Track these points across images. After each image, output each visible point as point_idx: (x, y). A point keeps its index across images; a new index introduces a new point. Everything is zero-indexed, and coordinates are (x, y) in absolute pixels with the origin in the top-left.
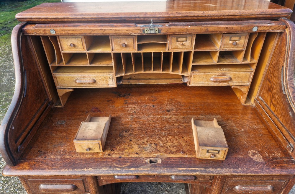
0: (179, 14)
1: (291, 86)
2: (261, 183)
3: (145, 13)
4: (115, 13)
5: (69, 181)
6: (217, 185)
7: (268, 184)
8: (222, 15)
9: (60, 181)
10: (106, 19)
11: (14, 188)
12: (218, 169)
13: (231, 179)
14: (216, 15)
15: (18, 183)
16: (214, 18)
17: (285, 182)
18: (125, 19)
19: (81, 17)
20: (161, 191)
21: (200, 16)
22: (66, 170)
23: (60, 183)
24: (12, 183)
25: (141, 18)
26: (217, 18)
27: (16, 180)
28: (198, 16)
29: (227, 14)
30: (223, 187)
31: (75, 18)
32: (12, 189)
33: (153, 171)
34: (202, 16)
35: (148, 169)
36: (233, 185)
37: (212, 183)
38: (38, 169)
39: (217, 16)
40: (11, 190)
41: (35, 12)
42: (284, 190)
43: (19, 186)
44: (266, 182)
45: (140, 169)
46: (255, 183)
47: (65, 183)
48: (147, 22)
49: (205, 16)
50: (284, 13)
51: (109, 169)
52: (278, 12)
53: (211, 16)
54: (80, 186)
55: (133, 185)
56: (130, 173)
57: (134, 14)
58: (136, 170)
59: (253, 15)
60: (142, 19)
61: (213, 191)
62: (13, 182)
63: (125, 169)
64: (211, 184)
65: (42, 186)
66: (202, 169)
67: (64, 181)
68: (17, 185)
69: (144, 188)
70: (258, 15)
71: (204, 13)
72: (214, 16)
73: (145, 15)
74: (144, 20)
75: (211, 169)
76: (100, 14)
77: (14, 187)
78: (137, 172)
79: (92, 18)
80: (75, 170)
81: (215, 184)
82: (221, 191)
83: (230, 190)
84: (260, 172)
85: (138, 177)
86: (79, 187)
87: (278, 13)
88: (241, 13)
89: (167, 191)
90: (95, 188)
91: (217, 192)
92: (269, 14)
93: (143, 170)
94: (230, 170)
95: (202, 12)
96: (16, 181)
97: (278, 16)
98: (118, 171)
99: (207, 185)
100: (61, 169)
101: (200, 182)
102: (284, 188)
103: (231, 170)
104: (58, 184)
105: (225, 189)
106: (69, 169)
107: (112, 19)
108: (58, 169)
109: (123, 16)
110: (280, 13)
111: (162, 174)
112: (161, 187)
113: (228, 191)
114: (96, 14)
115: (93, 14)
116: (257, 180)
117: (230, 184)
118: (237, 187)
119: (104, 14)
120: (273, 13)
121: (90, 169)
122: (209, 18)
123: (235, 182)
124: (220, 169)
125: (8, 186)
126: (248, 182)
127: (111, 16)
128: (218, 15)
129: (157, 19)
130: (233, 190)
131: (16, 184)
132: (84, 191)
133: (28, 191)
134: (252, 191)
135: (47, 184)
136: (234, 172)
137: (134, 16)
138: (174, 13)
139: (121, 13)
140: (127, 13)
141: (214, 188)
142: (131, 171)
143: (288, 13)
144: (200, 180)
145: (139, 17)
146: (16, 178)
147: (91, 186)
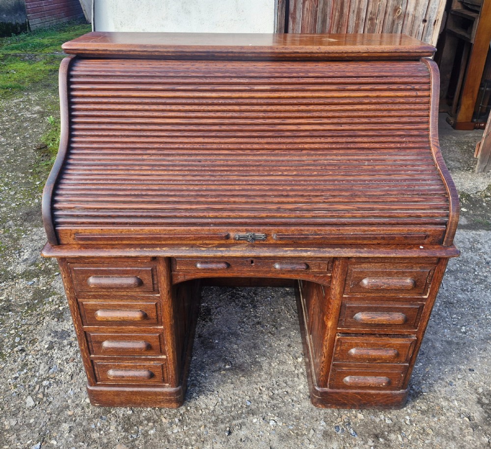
0: (286, 49)
1: (435, 145)
2: (396, 273)
3: (241, 47)
4: (200, 46)
5: (133, 270)
6: (338, 277)
7: (406, 276)
8: (344, 52)
9: (120, 270)
10: (187, 54)
11: (16, 331)
12: (337, 249)
13: (356, 266)
14: (335, 51)
15: (23, 323)
16: (333, 56)
17: (429, 272)
18: (214, 54)
19: (154, 50)
20: (262, 333)
21: (315, 53)
22: (132, 249)
23: (118, 274)
24: (12, 324)
25: (235, 53)
26: (337, 55)
27: (18, 319)
28: (312, 53)
29: (350, 51)
30: (346, 280)
31: (145, 51)
32: (13, 332)
33: (249, 251)
34: (317, 53)
35: (243, 249)
36: (359, 277)
37: (331, 277)
38: (92, 248)
39: (337, 53)
40: (11, 332)
41: (88, 42)
42: (430, 286)
43: (23, 328)
44: (403, 273)
45: (232, 249)
46: (389, 274)
47: (127, 274)
48: (243, 59)
49: (321, 53)
50: (425, 51)
51: (191, 249)
52: (418, 49)
53: (329, 53)
54: (147, 279)
55: (215, 325)
56: (219, 254)
57: (226, 47)
58: (226, 250)
59: (384, 52)
60: (236, 55)
61: (333, 289)
62: (14, 322)
63: (212, 249)
64: (330, 280)
65: (92, 280)
66: (316, 249)
67: (125, 270)
68: (21, 327)
69: (233, 330)
70: (391, 52)
71: (320, 48)
72: (333, 53)
73: (241, 49)
74: (239, 57)
75: (327, 249)
76: (179, 47)
77: (16, 328)
78: (229, 252)
79: (168, 52)
80: (145, 249)
81: (335, 275)
82: (344, 289)
83: (356, 285)
84: (392, 253)
85: (229, 262)
86: (145, 282)
87: (417, 51)
88: (370, 50)
89: (272, 334)
90: (167, 285)
91: (339, 290)
92: (406, 52)
93: (237, 250)
94: (352, 250)
95: (318, 47)
96: (18, 321)
97: (418, 54)
98: (204, 251)
99: (325, 280)
100: (125, 248)
101: (315, 276)
102: (430, 284)
103: (354, 250)
104: (117, 275)
105: (349, 285)
106: (135, 248)
107: (196, 54)
108: (121, 248)
109: (211, 50)
110: (420, 51)
111: (262, 255)
112: (262, 329)
113: (353, 287)
114: (175, 47)
115: (170, 47)
116: (391, 269)
117: (356, 275)
118: (365, 282)
119: (184, 46)
120: (411, 51)
121: (164, 249)
122: (326, 55)
123: (361, 272)
124: (339, 249)
125: (5, 327)
126: (379, 272)
127: (194, 50)
128: (339, 51)
129: (256, 55)
130: (361, 287)
131: (18, 326)
132: (152, 288)
133: (69, 291)
134: (385, 286)
135: (99, 275)
136: (356, 252)
137: (226, 51)
138: (280, 49)
139: (208, 46)
140: (216, 46)
141: (334, 283)
142: (221, 251)
143: (431, 51)
144: (314, 270)
145: (232, 52)
146: (17, 317)
147: (163, 279)
